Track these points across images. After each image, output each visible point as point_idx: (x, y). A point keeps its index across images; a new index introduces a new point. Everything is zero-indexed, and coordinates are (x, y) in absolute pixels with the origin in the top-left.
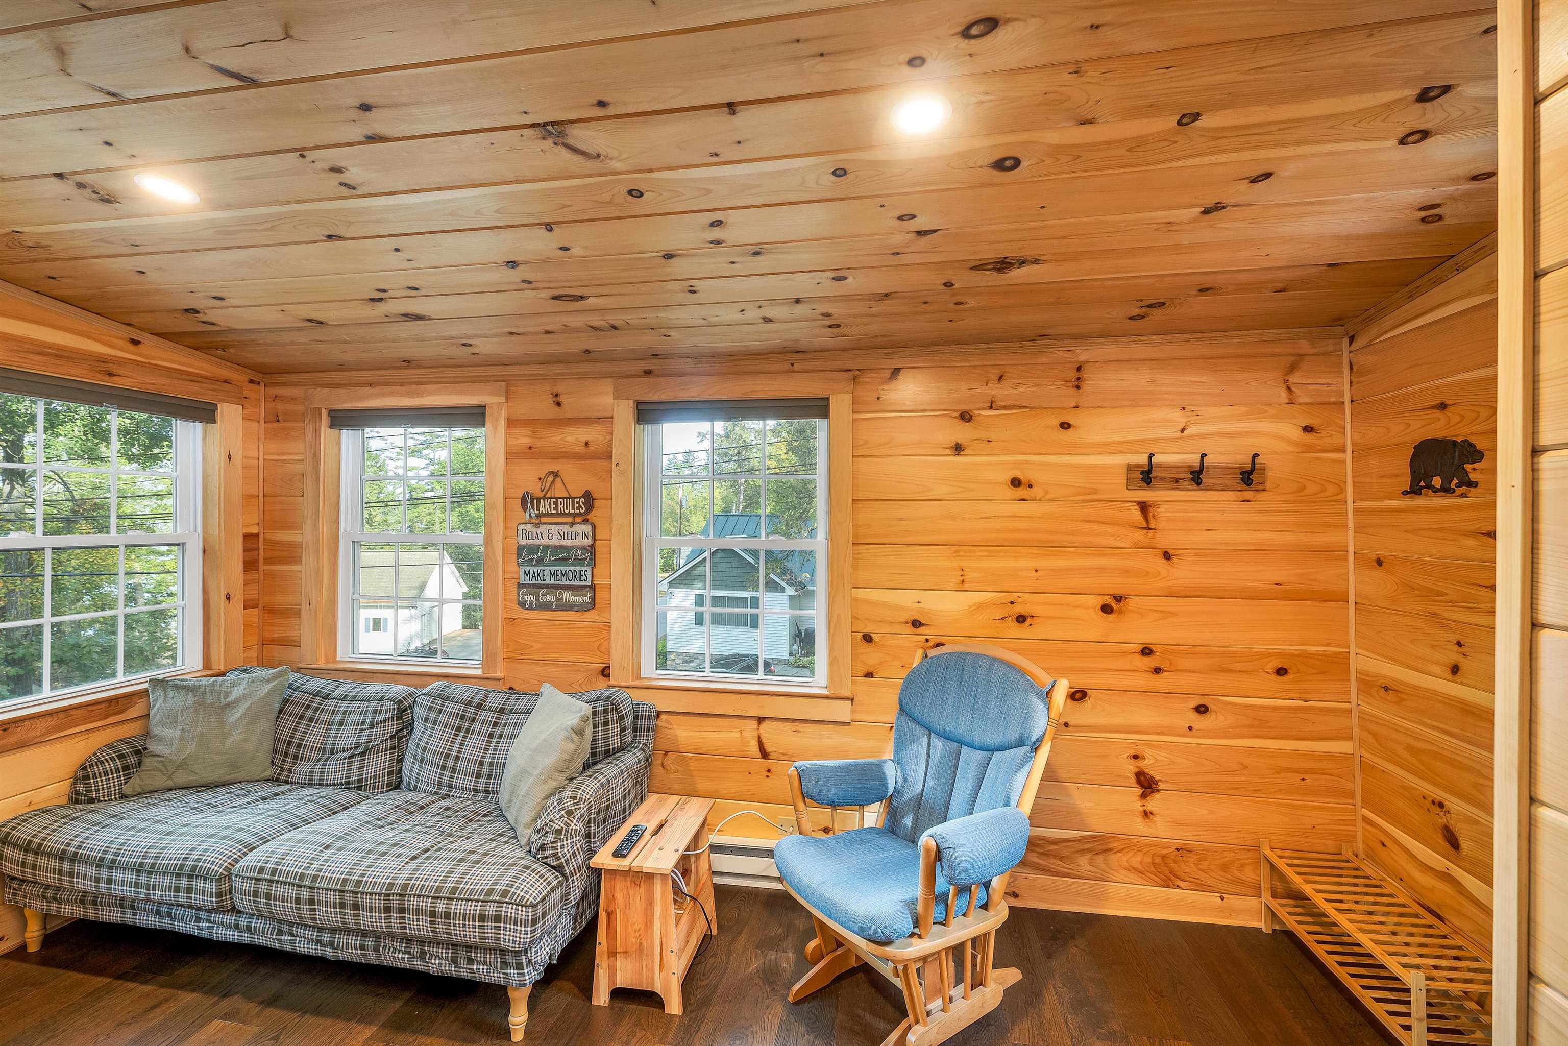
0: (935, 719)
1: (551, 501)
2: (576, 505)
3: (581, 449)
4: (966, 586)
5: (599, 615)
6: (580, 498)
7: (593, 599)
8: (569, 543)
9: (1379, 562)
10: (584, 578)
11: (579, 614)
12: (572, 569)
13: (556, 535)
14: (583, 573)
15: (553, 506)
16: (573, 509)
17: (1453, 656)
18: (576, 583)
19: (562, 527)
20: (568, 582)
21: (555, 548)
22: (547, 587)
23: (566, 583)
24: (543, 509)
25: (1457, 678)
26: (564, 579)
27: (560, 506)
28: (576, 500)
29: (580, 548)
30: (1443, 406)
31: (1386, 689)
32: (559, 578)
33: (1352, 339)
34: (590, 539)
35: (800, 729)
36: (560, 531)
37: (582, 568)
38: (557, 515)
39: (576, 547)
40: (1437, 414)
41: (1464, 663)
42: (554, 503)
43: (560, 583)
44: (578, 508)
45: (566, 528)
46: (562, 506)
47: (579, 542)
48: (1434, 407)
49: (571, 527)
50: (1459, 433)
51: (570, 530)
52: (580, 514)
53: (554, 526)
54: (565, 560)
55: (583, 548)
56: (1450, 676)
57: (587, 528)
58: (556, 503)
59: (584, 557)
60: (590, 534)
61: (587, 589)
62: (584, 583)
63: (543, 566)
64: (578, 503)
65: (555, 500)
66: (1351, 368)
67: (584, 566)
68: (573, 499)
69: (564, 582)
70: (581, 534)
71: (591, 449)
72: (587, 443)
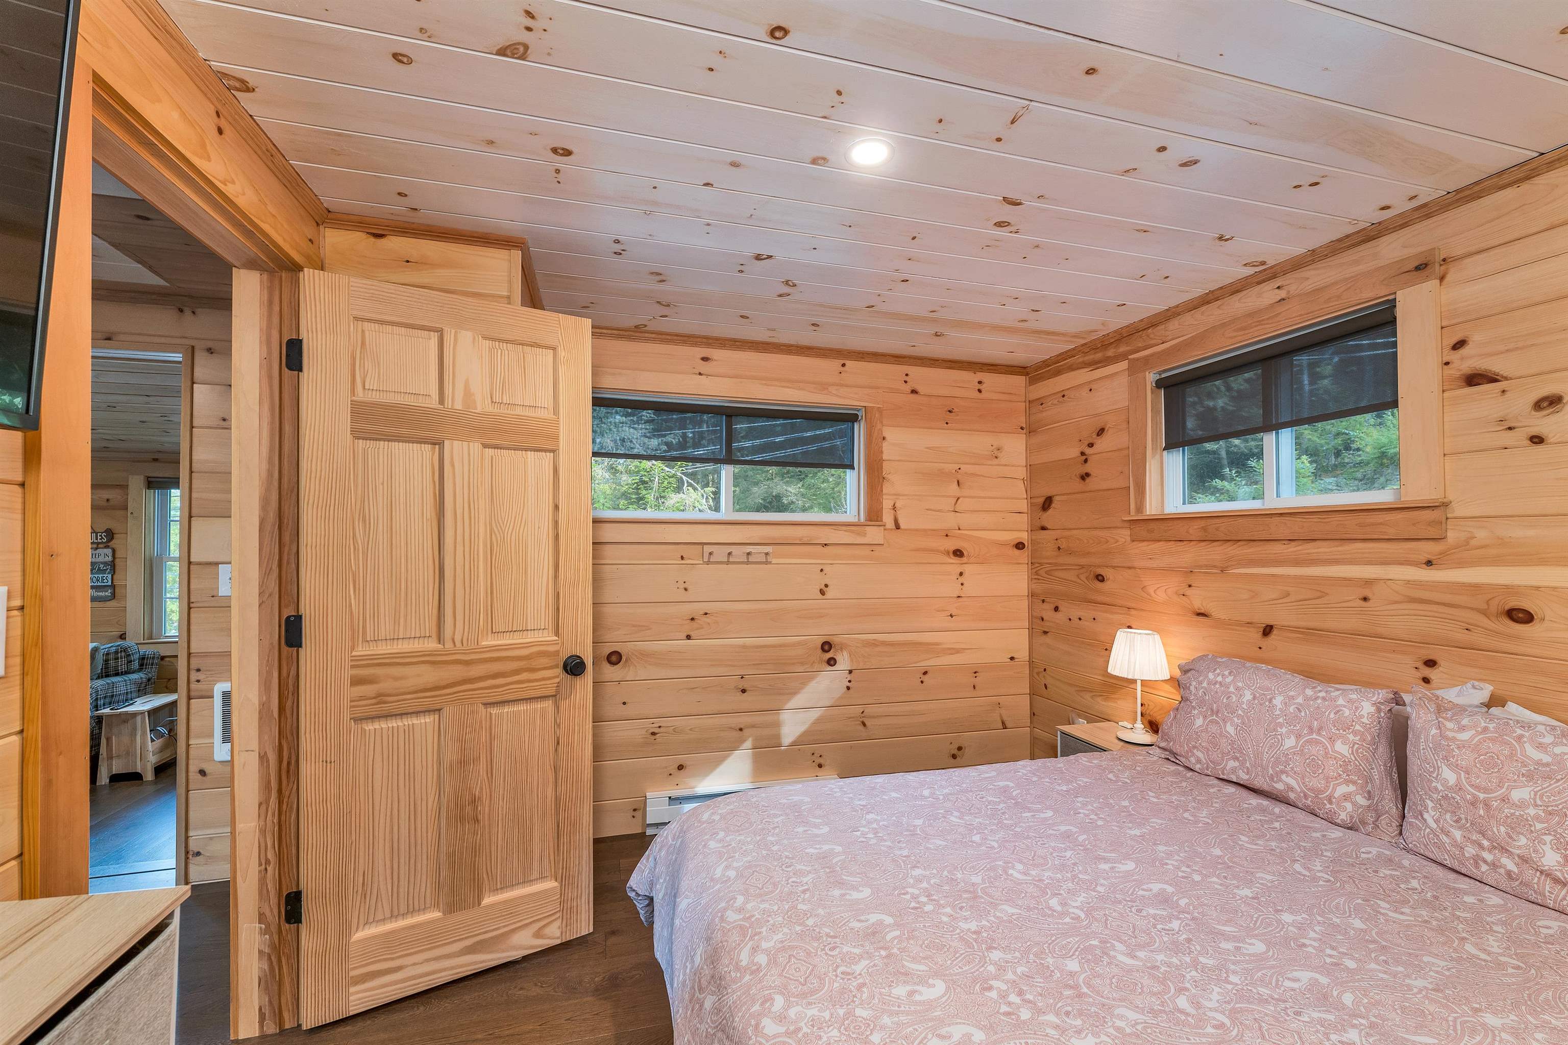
2: (99, 537)
3: (104, 504)
5: (118, 603)
6: (102, 533)
10: (106, 581)
12: (96, 576)
14: (105, 578)
16: (97, 539)
18: (99, 584)
28: (99, 534)
29: (102, 563)
34: (110, 557)
37: (104, 575)
39: (99, 563)
47: (101, 560)
49: (95, 550)
52: (102, 543)
55: (105, 563)
57: (108, 551)
59: (105, 568)
60: (111, 555)
62: (106, 584)
68: (96, 533)
70: (103, 555)
71: (111, 503)
72: (108, 500)
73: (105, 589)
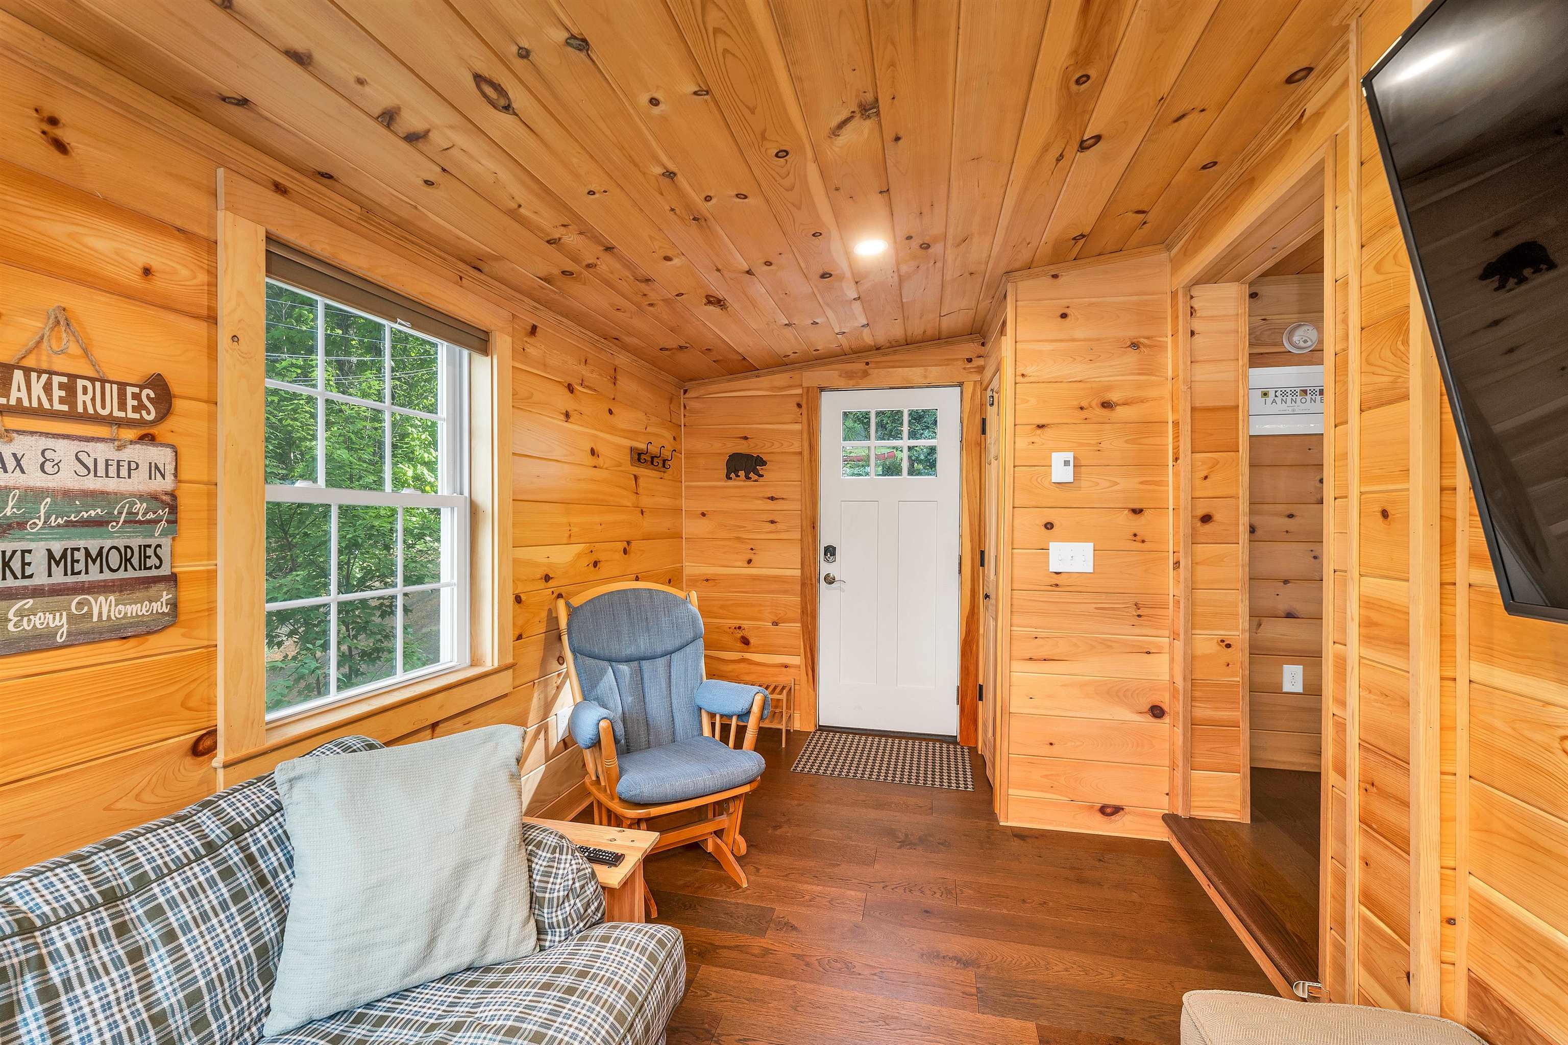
0: (615, 649)
1: (50, 379)
2: (131, 403)
3: (134, 279)
4: (573, 540)
5: (184, 635)
6: (142, 387)
7: (174, 605)
8: (112, 485)
9: (703, 515)
10: (153, 561)
11: (132, 642)
12: (121, 543)
13: (69, 466)
14: (150, 552)
15: (57, 393)
16: (122, 406)
17: (748, 557)
18: (131, 574)
19: (90, 447)
20: (107, 575)
21: (68, 494)
22: (37, 592)
23: (102, 577)
24: (23, 394)
25: (751, 565)
26: (94, 568)
27: (80, 397)
28: (130, 390)
29: (141, 497)
30: (746, 438)
31: (707, 580)
32: (79, 567)
33: (685, 392)
34: (169, 478)
35: (469, 719)
36: (82, 456)
37: (148, 541)
38: (72, 416)
39: (132, 495)
40: (743, 441)
41: (754, 558)
42: (61, 386)
43: (83, 578)
44: (135, 409)
45: (102, 452)
46: (88, 398)
47: (139, 483)
48: (741, 438)
49: (119, 448)
50: (755, 452)
51: (115, 455)
52: (142, 423)
53: (65, 442)
54: (99, 523)
55: (153, 498)
56: (746, 565)
57: (162, 456)
58: (70, 389)
59: (150, 516)
60: (170, 469)
61: (161, 586)
62: (154, 573)
63: (22, 539)
64: (136, 396)
65: (64, 380)
66: (685, 407)
67: (152, 536)
68: (122, 386)
69: (95, 575)
70: (144, 468)
71: (159, 284)
72: (147, 272)
73: (153, 590)
